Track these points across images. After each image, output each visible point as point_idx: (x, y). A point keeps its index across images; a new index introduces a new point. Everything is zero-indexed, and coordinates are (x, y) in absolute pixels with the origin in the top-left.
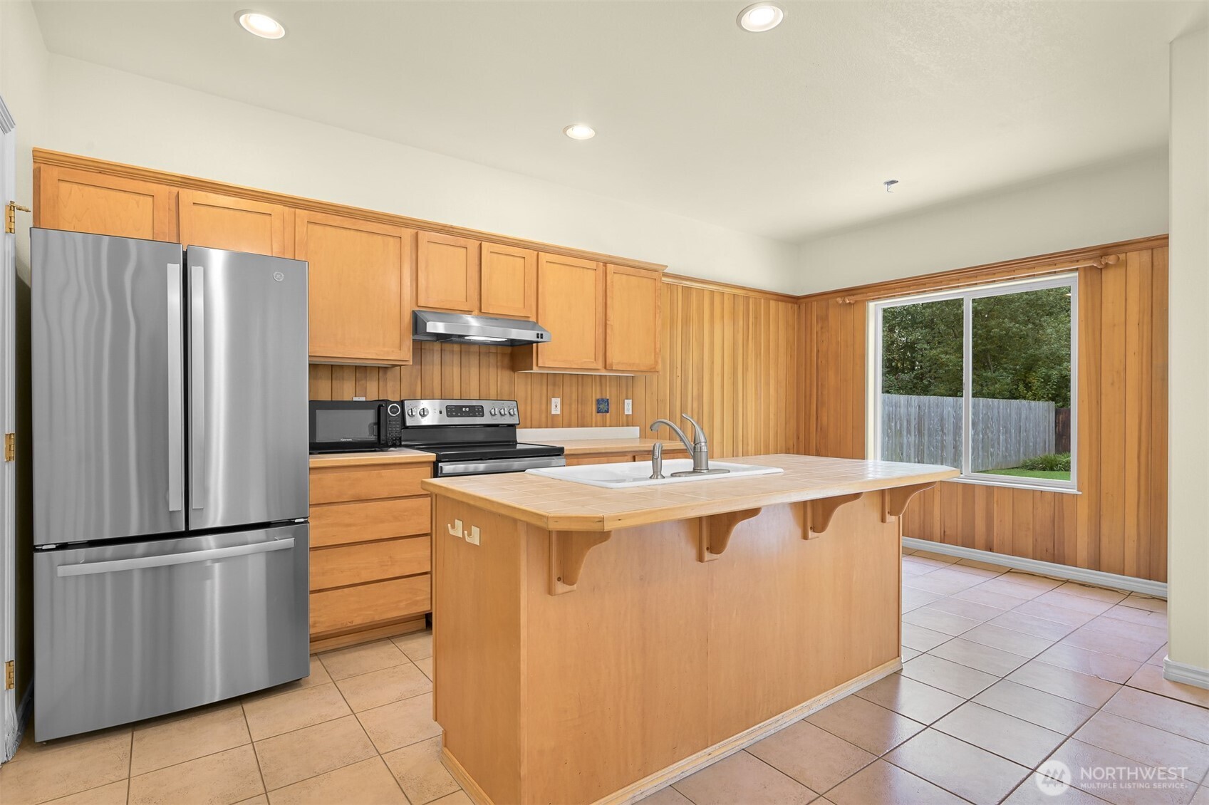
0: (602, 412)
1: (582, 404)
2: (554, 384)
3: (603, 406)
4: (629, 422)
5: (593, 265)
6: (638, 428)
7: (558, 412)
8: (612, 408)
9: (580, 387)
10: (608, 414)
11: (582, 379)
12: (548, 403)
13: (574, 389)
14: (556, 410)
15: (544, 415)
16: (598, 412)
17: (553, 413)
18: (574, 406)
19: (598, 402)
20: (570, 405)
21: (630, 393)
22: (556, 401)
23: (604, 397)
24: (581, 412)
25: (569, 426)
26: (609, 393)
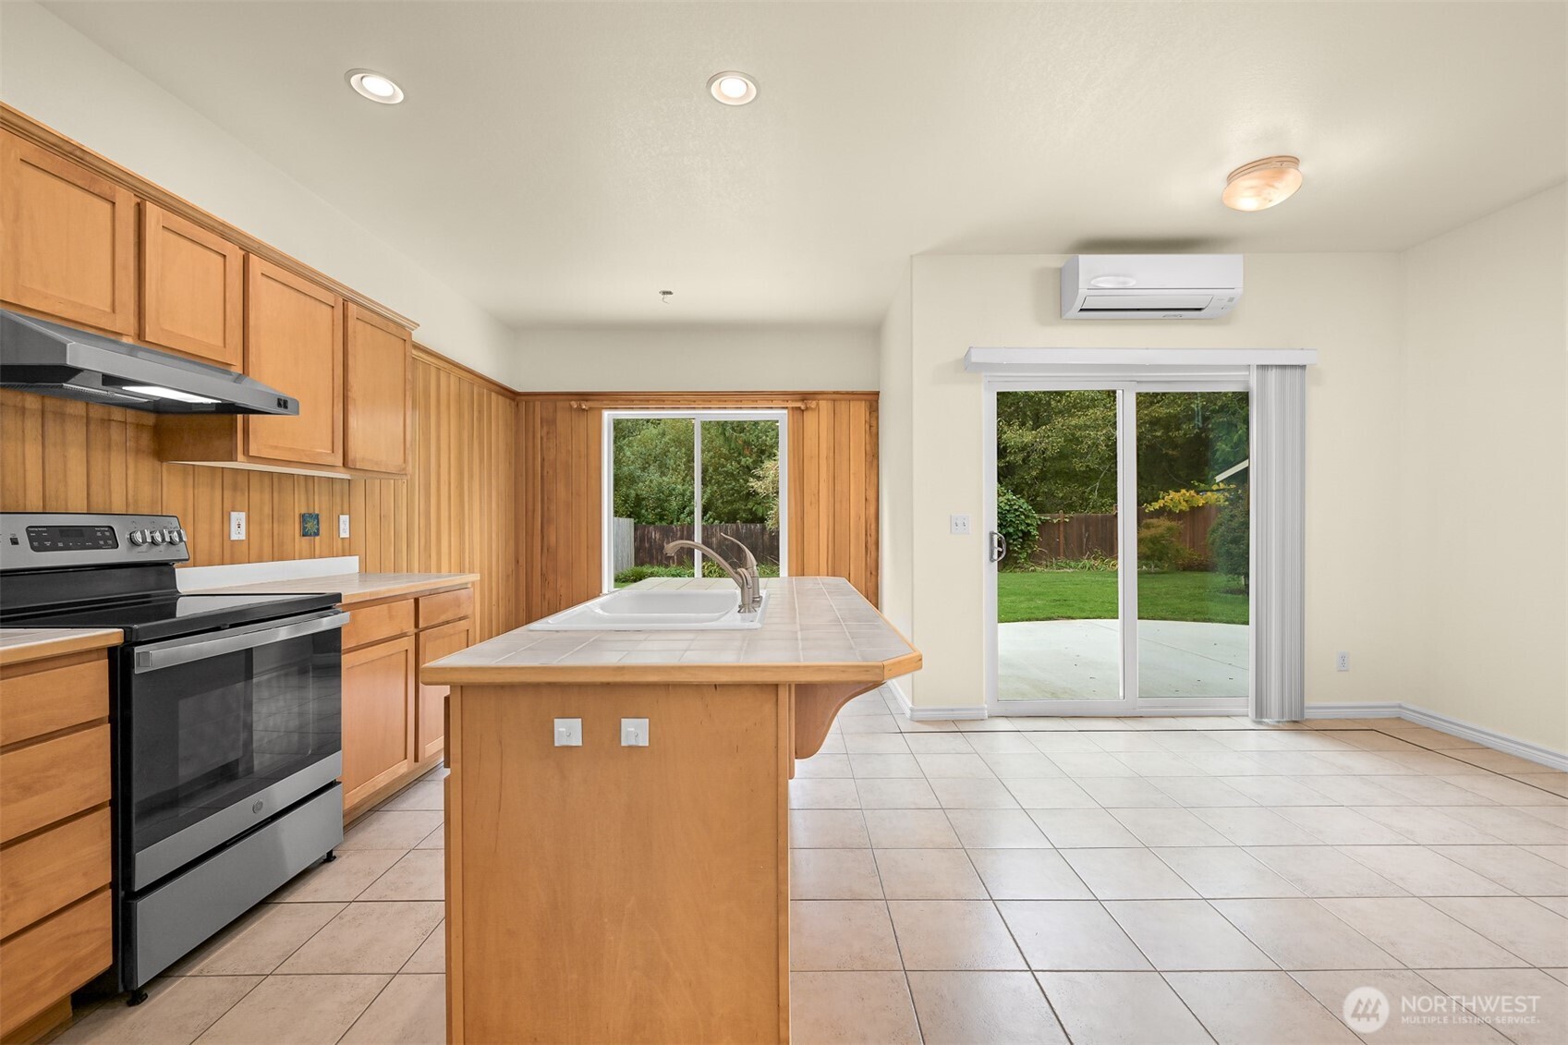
0: (311, 535)
1: (279, 521)
2: (235, 488)
3: (309, 525)
4: (347, 551)
5: (329, 298)
6: (357, 557)
7: (243, 537)
8: (323, 527)
9: (275, 495)
10: (317, 538)
11: (279, 479)
12: (225, 519)
13: (267, 497)
14: (238, 534)
15: (217, 542)
16: (304, 535)
17: (234, 537)
18: (267, 526)
19: (304, 518)
20: (261, 523)
21: (346, 506)
22: (238, 518)
23: (311, 511)
24: (278, 534)
25: (260, 560)
26: (320, 505)
